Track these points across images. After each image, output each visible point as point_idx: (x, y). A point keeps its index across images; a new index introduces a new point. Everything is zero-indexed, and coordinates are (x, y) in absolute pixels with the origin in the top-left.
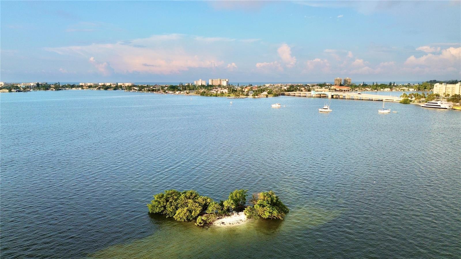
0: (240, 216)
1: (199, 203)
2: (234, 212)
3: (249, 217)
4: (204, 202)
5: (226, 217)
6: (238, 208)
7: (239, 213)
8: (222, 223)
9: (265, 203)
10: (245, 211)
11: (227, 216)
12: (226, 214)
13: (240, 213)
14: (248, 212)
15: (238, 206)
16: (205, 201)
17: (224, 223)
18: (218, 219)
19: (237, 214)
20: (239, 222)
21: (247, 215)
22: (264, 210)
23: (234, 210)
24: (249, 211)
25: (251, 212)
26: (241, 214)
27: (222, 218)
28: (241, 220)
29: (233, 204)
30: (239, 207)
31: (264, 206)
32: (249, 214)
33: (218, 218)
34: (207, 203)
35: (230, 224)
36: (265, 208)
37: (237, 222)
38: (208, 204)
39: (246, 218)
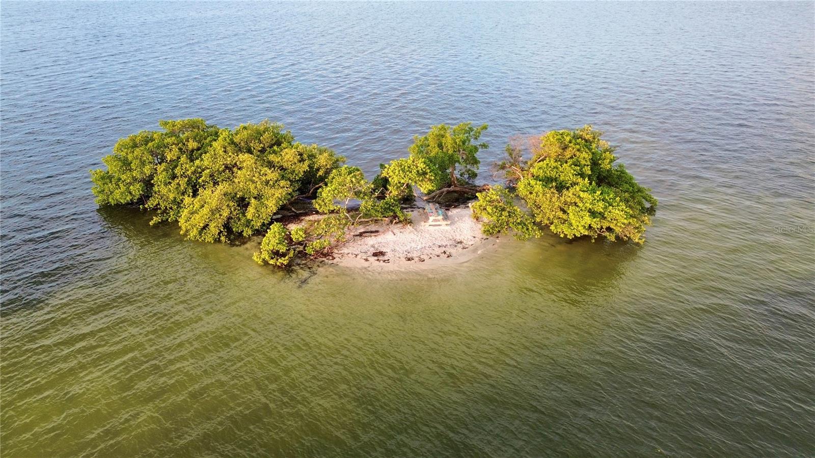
0: (454, 227)
1: (282, 168)
2: (430, 207)
3: (492, 231)
4: (305, 167)
5: (396, 228)
6: (448, 192)
7: (450, 213)
8: (375, 255)
9: (567, 173)
10: (478, 203)
11: (400, 225)
12: (395, 217)
13: (454, 212)
14: (489, 209)
15: (449, 186)
16: (307, 163)
17: (382, 254)
18: (361, 235)
19: (441, 217)
20: (449, 250)
21: (486, 220)
22: (566, 203)
23: (432, 198)
24: (496, 207)
25: (503, 210)
26: (461, 217)
27: (377, 232)
28: (461, 242)
29: (425, 173)
30: (451, 189)
31: (561, 187)
32: (495, 218)
33: (362, 230)
34: (318, 170)
35: (409, 260)
36: (568, 195)
37: (443, 249)
38: (321, 173)
39: (479, 234)
